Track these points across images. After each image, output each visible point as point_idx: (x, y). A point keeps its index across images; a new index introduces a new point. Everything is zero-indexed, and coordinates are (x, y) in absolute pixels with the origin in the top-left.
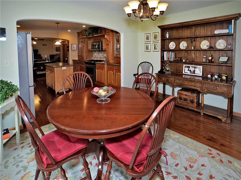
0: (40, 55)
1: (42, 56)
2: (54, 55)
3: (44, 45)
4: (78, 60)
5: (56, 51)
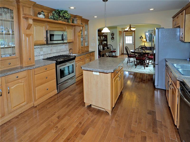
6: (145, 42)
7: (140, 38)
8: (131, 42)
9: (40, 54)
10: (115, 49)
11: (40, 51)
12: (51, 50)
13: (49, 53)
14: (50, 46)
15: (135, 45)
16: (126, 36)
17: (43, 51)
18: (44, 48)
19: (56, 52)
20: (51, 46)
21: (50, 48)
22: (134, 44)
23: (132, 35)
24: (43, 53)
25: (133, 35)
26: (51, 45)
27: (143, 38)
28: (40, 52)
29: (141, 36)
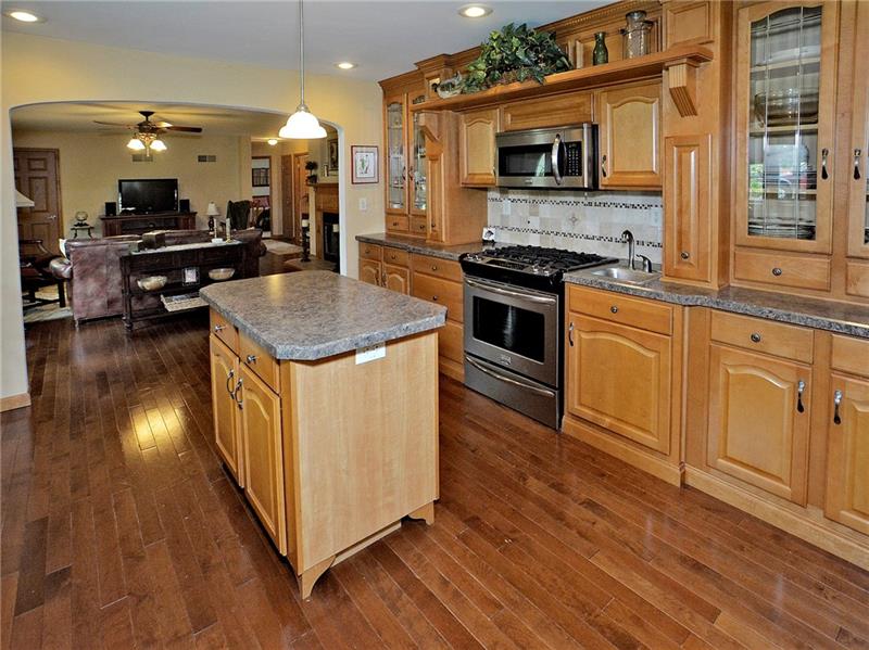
0: (186, 203)
1: (192, 209)
2: (248, 202)
3: (202, 159)
4: (388, 236)
5: (253, 186)
9: (530, 226)
11: (531, 214)
12: (574, 220)
13: (564, 229)
14: (571, 199)
17: (542, 215)
18: (542, 205)
19: (597, 235)
20: (577, 203)
21: (567, 211)
24: (540, 225)
26: (575, 196)
28: (531, 219)
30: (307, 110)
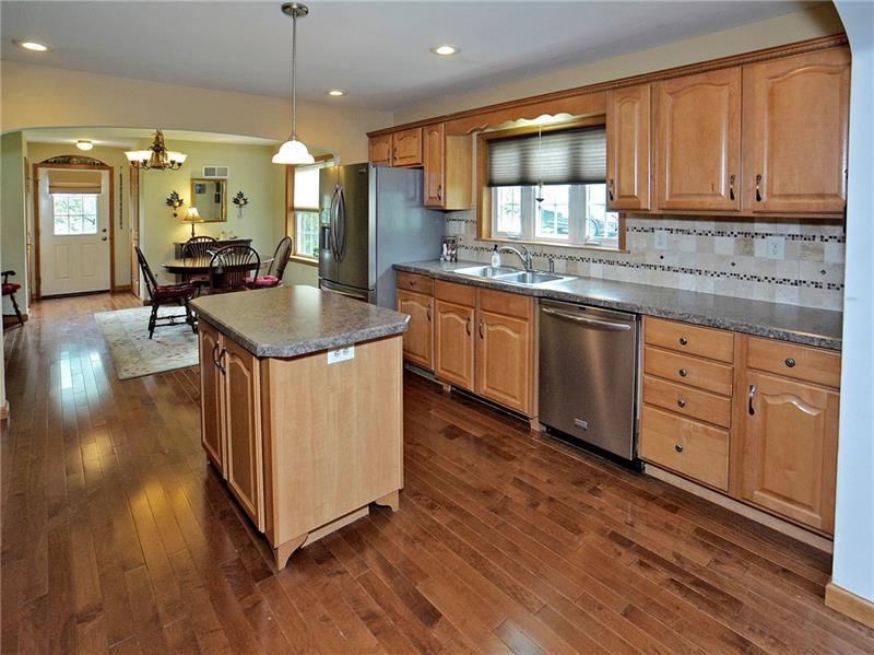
6: (193, 221)
7: (170, 202)
8: (92, 229)
10: (12, 273)
15: (112, 239)
16: (53, 189)
22: (107, 234)
23: (96, 190)
25: (105, 188)
27: (181, 202)
29: (175, 195)
30: (297, 140)
